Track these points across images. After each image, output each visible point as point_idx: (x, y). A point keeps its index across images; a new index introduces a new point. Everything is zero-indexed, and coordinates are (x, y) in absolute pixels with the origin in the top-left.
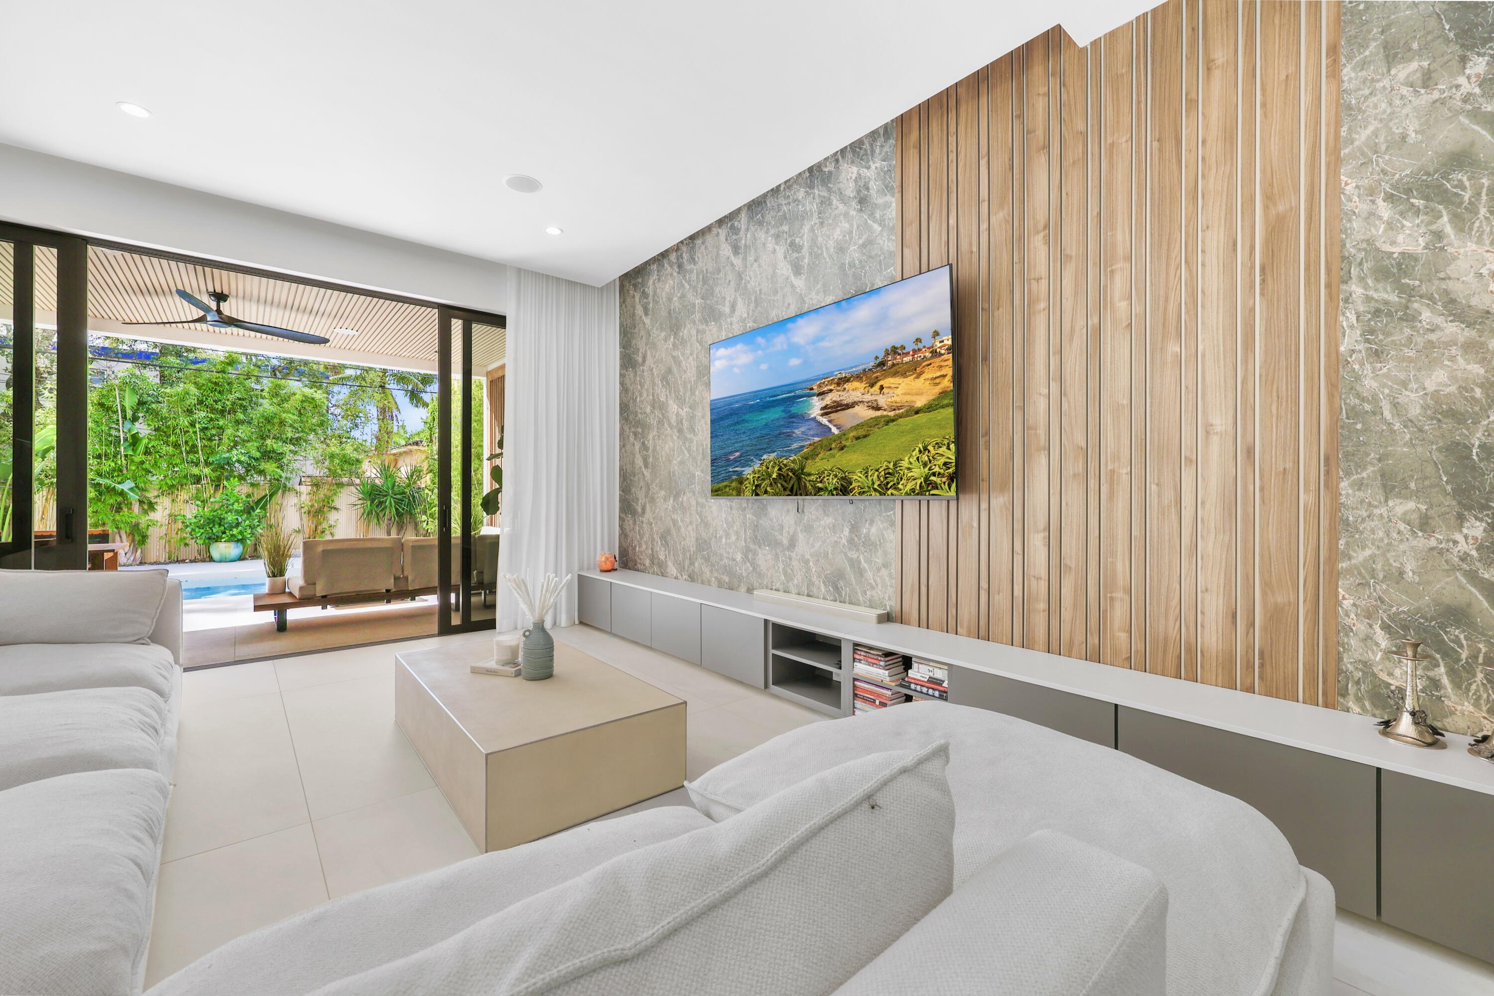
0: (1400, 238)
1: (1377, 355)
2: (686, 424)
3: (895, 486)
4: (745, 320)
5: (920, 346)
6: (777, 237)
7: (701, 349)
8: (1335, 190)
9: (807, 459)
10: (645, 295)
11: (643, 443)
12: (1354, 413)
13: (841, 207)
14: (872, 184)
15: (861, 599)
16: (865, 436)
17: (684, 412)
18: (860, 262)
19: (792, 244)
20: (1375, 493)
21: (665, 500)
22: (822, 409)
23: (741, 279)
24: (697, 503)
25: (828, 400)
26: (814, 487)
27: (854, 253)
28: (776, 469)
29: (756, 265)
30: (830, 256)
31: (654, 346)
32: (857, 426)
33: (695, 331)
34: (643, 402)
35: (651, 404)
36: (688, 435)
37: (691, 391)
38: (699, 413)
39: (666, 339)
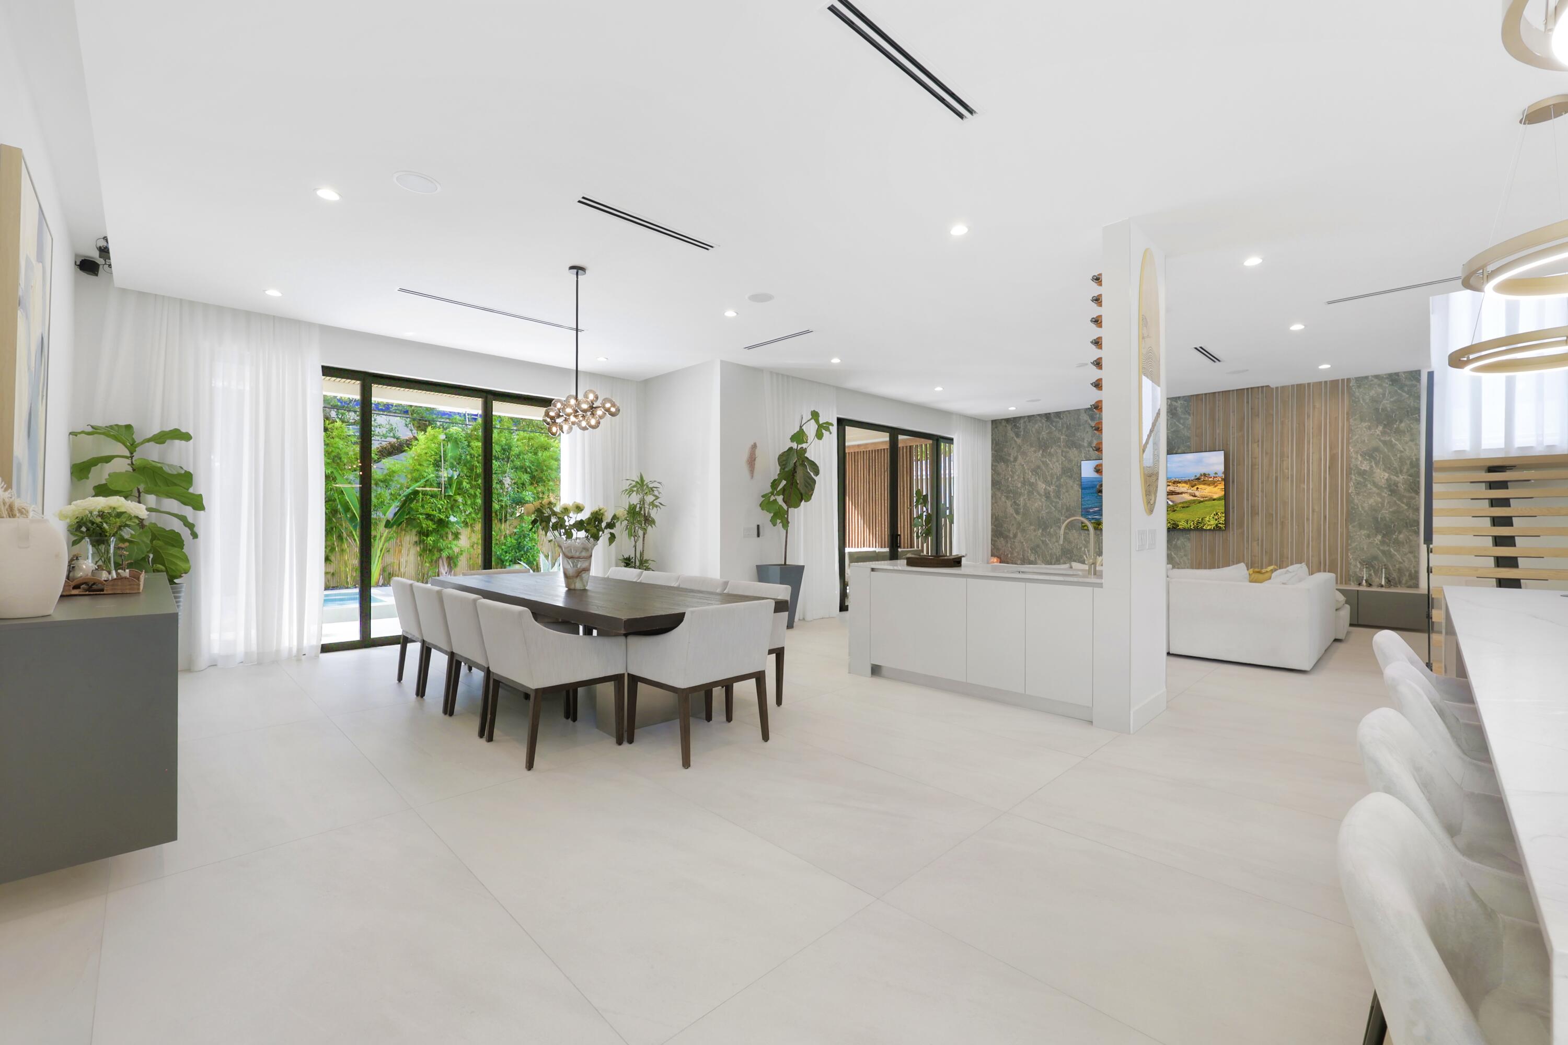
0: (1363, 466)
1: (1358, 494)
2: (1052, 494)
3: (1202, 527)
5: (1217, 476)
8: (1348, 450)
10: (1016, 427)
11: (1015, 502)
12: (1353, 508)
14: (1179, 409)
16: (1187, 507)
17: (1052, 489)
18: (1172, 438)
20: (1357, 529)
31: (1024, 454)
32: (1183, 503)
33: (1060, 451)
34: (1014, 481)
35: (1022, 483)
36: (1055, 500)
37: (1058, 479)
38: (1063, 490)
39: (1035, 452)
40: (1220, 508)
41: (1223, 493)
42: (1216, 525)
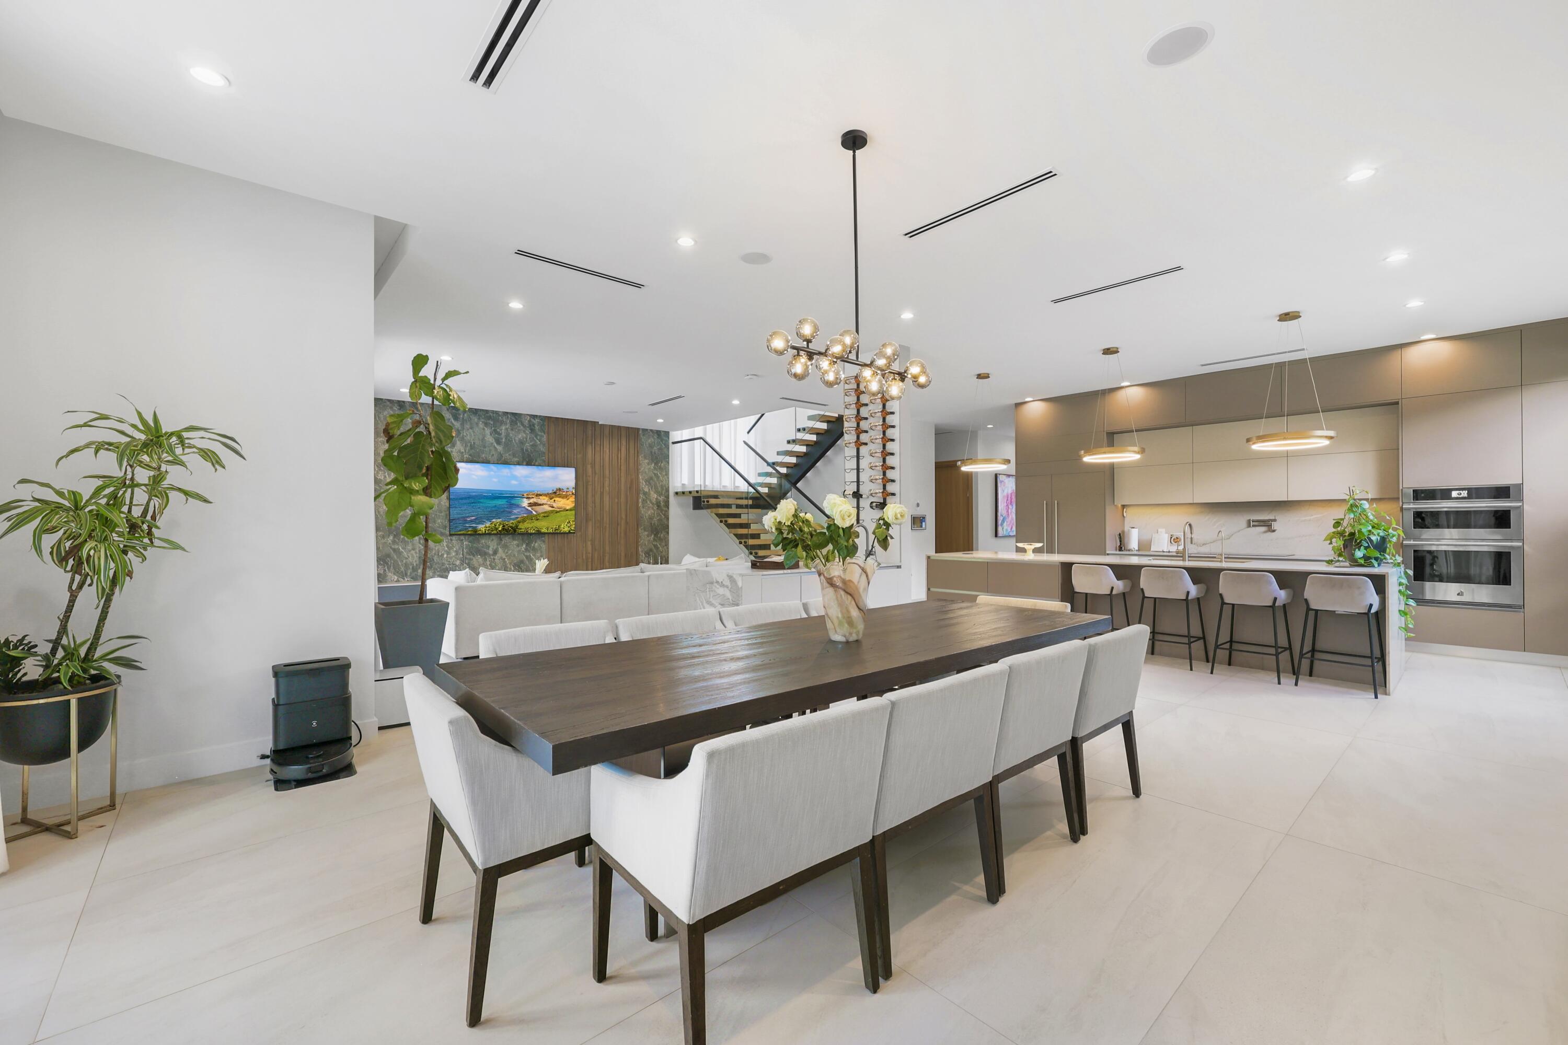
0: (646, 488)
1: (643, 507)
4: (463, 452)
5: (568, 490)
6: (486, 424)
9: (520, 522)
12: (641, 517)
13: (523, 429)
14: (536, 426)
16: (547, 516)
18: (530, 450)
19: (495, 430)
20: (643, 531)
22: (528, 504)
25: (532, 501)
26: (521, 535)
27: (527, 445)
28: (501, 526)
29: (470, 430)
30: (516, 443)
32: (542, 513)
40: (572, 517)
41: (574, 505)
42: (569, 531)
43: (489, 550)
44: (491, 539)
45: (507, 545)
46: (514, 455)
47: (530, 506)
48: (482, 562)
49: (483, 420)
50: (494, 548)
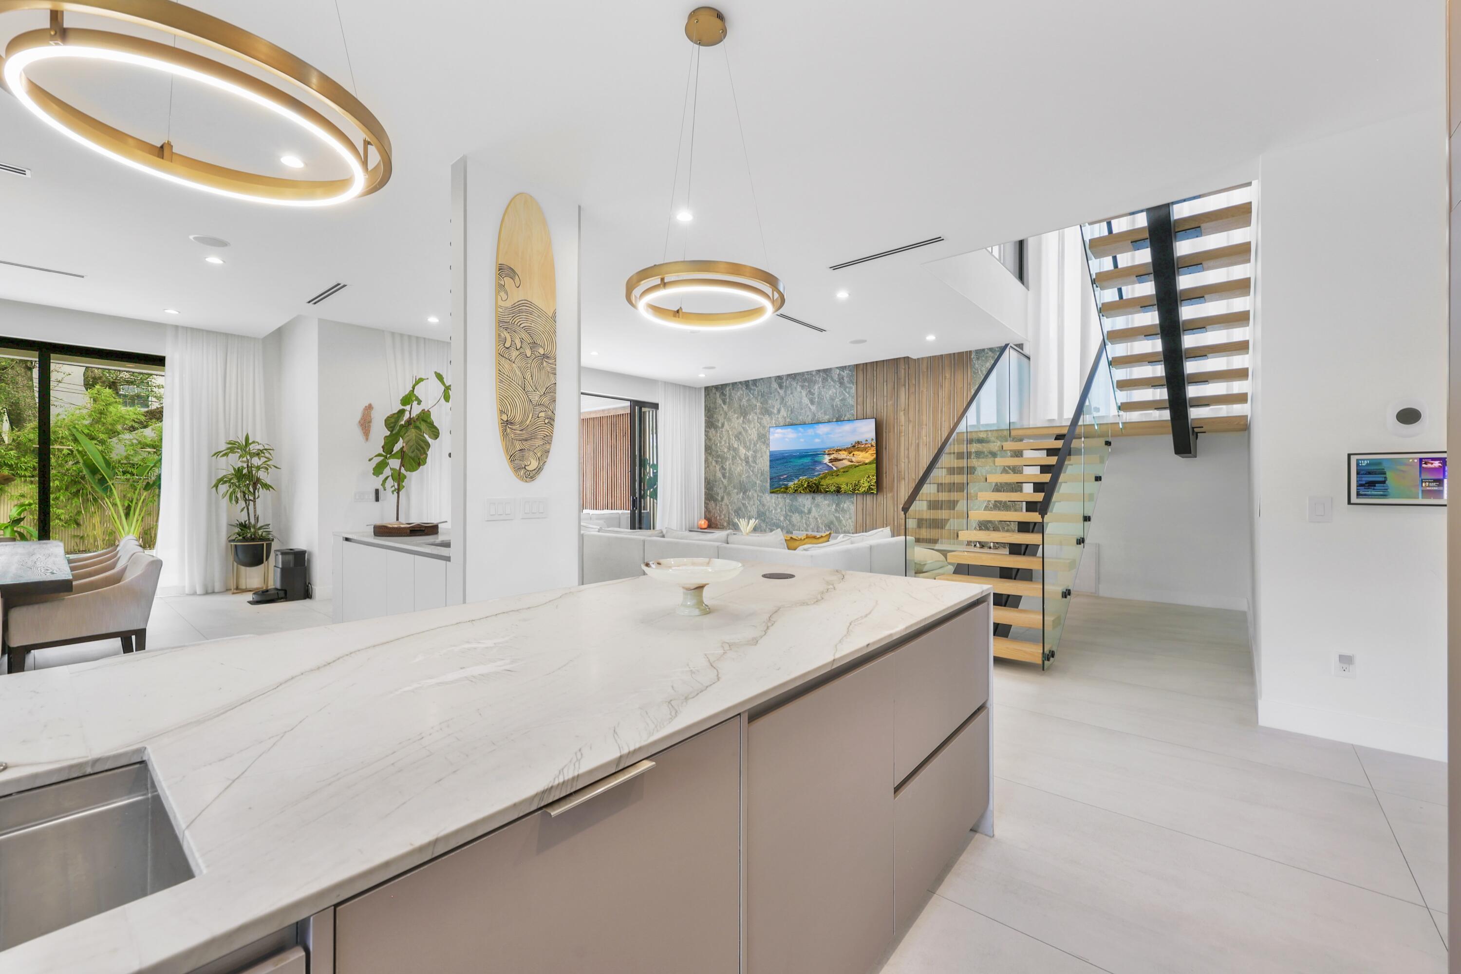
2: (750, 459)
3: (858, 490)
4: (786, 418)
5: (867, 442)
6: (802, 387)
7: (760, 427)
9: (822, 479)
10: (723, 394)
11: (722, 466)
13: (832, 383)
14: (845, 378)
15: (840, 531)
16: (847, 471)
17: (750, 453)
18: (840, 406)
19: (810, 391)
21: (737, 494)
22: (829, 460)
23: (783, 399)
24: (758, 496)
25: (832, 457)
26: (825, 490)
27: (837, 401)
28: (806, 483)
29: (791, 396)
30: (827, 401)
31: (729, 420)
32: (843, 468)
33: (756, 418)
34: (722, 446)
35: (728, 448)
36: (752, 465)
37: (755, 445)
38: (759, 455)
39: (738, 418)
40: (871, 471)
41: (875, 457)
42: (868, 487)
43: (805, 508)
44: (806, 498)
45: (819, 505)
46: (825, 414)
47: (831, 462)
48: (799, 520)
49: (800, 384)
50: (809, 508)
